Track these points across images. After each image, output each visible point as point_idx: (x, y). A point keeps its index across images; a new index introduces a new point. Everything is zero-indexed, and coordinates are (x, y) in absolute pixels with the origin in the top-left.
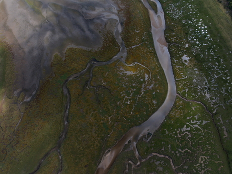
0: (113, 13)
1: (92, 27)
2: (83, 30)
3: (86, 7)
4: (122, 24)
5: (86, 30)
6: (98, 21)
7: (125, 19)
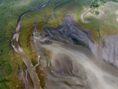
0: (36, 39)
1: (46, 33)
2: (51, 32)
3: (50, 42)
4: (33, 35)
5: (49, 32)
6: (43, 36)
7: (31, 37)
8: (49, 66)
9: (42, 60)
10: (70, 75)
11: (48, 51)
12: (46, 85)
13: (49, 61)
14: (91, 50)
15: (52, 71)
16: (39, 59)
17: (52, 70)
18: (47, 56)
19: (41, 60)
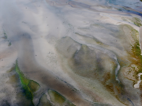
8: (119, 67)
9: (130, 78)
10: (87, 47)
11: (112, 90)
12: (132, 48)
13: (116, 72)
14: (15, 63)
15: (116, 58)
16: (139, 82)
17: (114, 59)
18: (117, 82)
19: (134, 78)
